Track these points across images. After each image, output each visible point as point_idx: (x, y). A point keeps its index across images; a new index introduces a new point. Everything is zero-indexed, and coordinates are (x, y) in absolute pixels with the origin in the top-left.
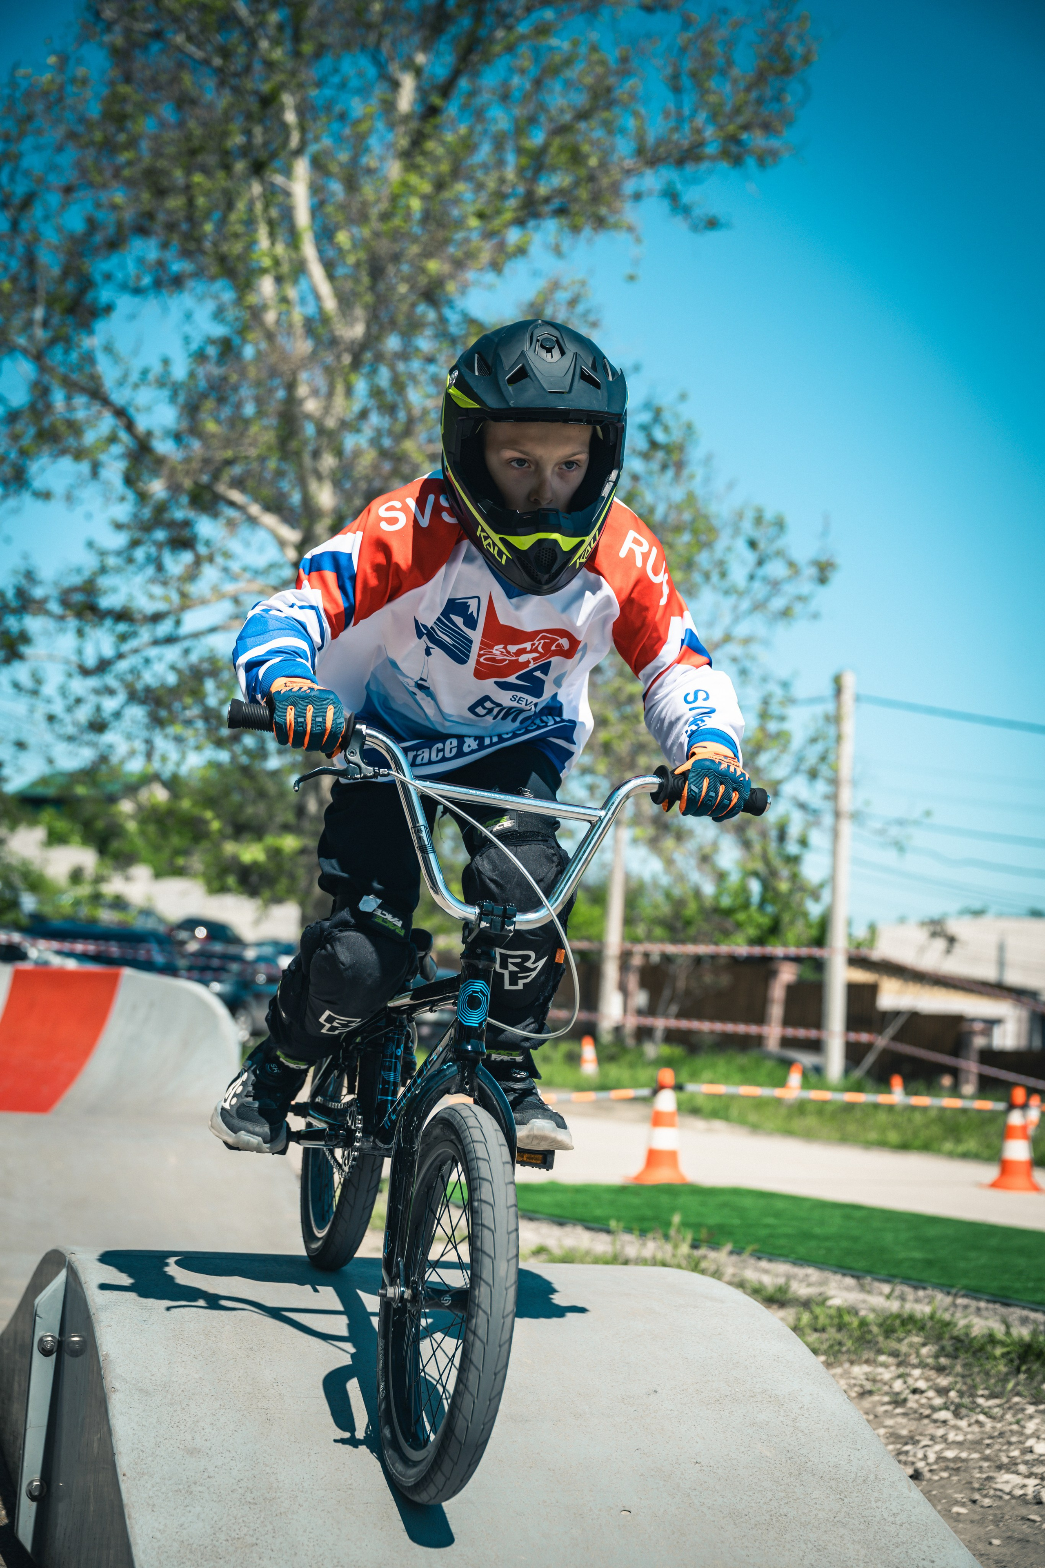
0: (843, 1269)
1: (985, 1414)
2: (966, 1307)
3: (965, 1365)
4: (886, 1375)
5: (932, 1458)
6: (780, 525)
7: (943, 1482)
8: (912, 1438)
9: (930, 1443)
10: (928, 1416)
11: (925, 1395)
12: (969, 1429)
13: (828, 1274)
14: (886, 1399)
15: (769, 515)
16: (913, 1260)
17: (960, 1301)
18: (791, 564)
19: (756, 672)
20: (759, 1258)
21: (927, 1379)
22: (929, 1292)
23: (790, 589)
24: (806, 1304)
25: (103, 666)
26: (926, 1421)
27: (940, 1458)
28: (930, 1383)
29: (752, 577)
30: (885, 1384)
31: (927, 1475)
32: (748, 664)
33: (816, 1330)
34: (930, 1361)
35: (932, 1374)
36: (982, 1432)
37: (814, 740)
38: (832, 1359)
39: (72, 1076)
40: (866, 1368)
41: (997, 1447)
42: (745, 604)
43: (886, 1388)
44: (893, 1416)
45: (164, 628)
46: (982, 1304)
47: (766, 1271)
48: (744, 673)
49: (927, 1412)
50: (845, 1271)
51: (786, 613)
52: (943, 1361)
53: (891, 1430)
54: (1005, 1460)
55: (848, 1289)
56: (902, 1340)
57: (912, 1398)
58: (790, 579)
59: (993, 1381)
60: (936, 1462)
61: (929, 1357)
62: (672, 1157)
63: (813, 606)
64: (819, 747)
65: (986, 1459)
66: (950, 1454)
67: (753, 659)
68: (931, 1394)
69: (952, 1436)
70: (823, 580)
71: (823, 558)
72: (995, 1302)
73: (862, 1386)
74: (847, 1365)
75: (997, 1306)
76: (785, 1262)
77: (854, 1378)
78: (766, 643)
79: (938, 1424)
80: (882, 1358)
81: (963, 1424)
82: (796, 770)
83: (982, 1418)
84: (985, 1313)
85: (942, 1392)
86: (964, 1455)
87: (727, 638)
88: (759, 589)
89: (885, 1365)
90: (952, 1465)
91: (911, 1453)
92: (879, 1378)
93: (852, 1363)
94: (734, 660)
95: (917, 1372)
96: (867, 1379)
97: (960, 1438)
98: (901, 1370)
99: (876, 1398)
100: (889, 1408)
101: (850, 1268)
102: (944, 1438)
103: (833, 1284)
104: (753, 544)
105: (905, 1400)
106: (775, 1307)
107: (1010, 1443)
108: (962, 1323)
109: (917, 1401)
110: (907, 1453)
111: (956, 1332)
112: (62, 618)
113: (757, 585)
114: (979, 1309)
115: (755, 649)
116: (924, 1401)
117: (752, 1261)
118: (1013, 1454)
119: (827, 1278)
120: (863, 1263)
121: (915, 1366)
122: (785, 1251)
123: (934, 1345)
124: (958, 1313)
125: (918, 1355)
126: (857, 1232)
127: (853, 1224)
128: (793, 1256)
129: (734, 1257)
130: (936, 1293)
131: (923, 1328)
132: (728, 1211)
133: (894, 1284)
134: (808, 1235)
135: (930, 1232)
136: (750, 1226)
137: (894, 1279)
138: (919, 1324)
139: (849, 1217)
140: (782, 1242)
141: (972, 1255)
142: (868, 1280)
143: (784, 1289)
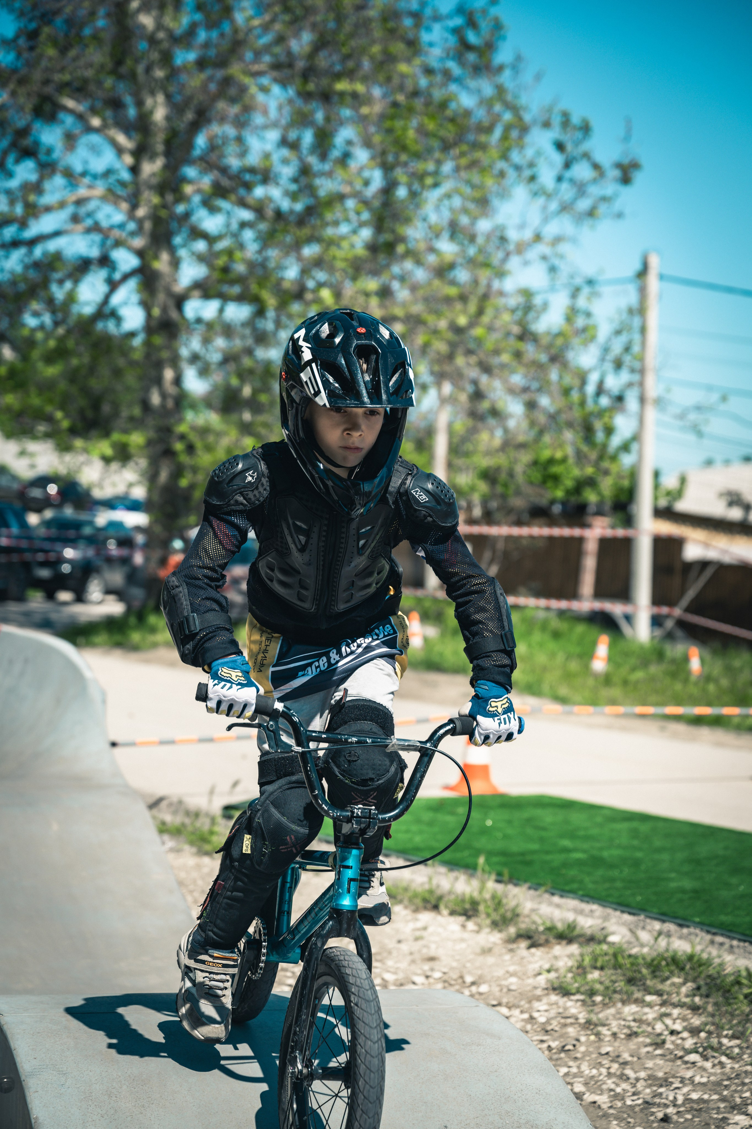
0: (623, 905)
1: (727, 1055)
2: (722, 944)
3: (716, 1004)
4: (650, 1014)
5: (680, 1100)
6: (586, 129)
7: (686, 1124)
8: (666, 1080)
9: (680, 1085)
10: (681, 1058)
11: (680, 1035)
12: (713, 1071)
13: (609, 911)
14: (648, 1040)
15: (576, 120)
16: (683, 891)
17: (717, 939)
18: (596, 167)
19: (564, 269)
20: (553, 894)
21: (684, 1019)
22: (692, 930)
23: (595, 191)
24: (591, 939)
26: (679, 1062)
27: (687, 1100)
28: (685, 1024)
29: (560, 179)
30: (649, 1024)
31: (675, 1117)
32: (556, 262)
33: (595, 968)
34: (687, 1000)
35: (689, 1012)
36: (723, 1074)
37: (618, 332)
38: (607, 1001)
40: (633, 1008)
41: (733, 1088)
42: (554, 206)
43: (649, 1029)
44: (654, 1057)
46: (735, 943)
47: (558, 906)
48: (553, 269)
49: (680, 1053)
50: (624, 908)
51: (591, 213)
52: (697, 1000)
53: (649, 1072)
54: (738, 1100)
55: (625, 924)
56: (667, 978)
57: (670, 1039)
58: (595, 181)
59: (735, 1022)
60: (683, 1104)
61: (687, 996)
62: (484, 770)
63: (617, 206)
64: (625, 338)
65: (723, 1099)
66: (695, 1096)
67: (561, 257)
68: (685, 1034)
69: (697, 1079)
70: (626, 180)
71: (626, 161)
72: (745, 941)
73: (629, 1027)
74: (619, 1005)
75: (747, 944)
76: (573, 898)
77: (624, 1020)
78: (574, 240)
79: (689, 1065)
80: (649, 998)
81: (708, 1065)
82: (603, 360)
83: (724, 1059)
84: (736, 950)
85: (694, 1031)
86: (706, 1097)
87: (538, 238)
88: (567, 192)
89: (650, 1005)
90: (695, 1106)
91: (664, 1096)
92: (644, 1018)
93: (624, 1002)
94: (544, 258)
95: (676, 1012)
96: (634, 1020)
97: (704, 1080)
98: (663, 1010)
99: (641, 1039)
100: (650, 1049)
101: (627, 906)
102: (691, 1079)
103: (613, 920)
104: (560, 146)
105: (664, 1042)
106: (564, 942)
107: (744, 1084)
108: (717, 961)
109: (673, 1042)
110: (661, 1094)
111: (711, 971)
113: (565, 186)
114: (732, 947)
115: (564, 248)
116: (679, 1042)
117: (547, 896)
118: (744, 1095)
119: (609, 915)
120: (639, 898)
121: (675, 1006)
122: (575, 886)
123: (690, 985)
124: (714, 952)
125: (678, 994)
126: (639, 855)
127: (635, 842)
128: (581, 893)
129: (532, 892)
130: (698, 931)
131: (682, 969)
132: (529, 831)
133: (664, 921)
134: (596, 862)
135: (704, 849)
136: (548, 852)
137: (663, 917)
138: (681, 965)
139: (635, 834)
140: (573, 872)
141: (734, 880)
142: (642, 917)
143: (572, 927)
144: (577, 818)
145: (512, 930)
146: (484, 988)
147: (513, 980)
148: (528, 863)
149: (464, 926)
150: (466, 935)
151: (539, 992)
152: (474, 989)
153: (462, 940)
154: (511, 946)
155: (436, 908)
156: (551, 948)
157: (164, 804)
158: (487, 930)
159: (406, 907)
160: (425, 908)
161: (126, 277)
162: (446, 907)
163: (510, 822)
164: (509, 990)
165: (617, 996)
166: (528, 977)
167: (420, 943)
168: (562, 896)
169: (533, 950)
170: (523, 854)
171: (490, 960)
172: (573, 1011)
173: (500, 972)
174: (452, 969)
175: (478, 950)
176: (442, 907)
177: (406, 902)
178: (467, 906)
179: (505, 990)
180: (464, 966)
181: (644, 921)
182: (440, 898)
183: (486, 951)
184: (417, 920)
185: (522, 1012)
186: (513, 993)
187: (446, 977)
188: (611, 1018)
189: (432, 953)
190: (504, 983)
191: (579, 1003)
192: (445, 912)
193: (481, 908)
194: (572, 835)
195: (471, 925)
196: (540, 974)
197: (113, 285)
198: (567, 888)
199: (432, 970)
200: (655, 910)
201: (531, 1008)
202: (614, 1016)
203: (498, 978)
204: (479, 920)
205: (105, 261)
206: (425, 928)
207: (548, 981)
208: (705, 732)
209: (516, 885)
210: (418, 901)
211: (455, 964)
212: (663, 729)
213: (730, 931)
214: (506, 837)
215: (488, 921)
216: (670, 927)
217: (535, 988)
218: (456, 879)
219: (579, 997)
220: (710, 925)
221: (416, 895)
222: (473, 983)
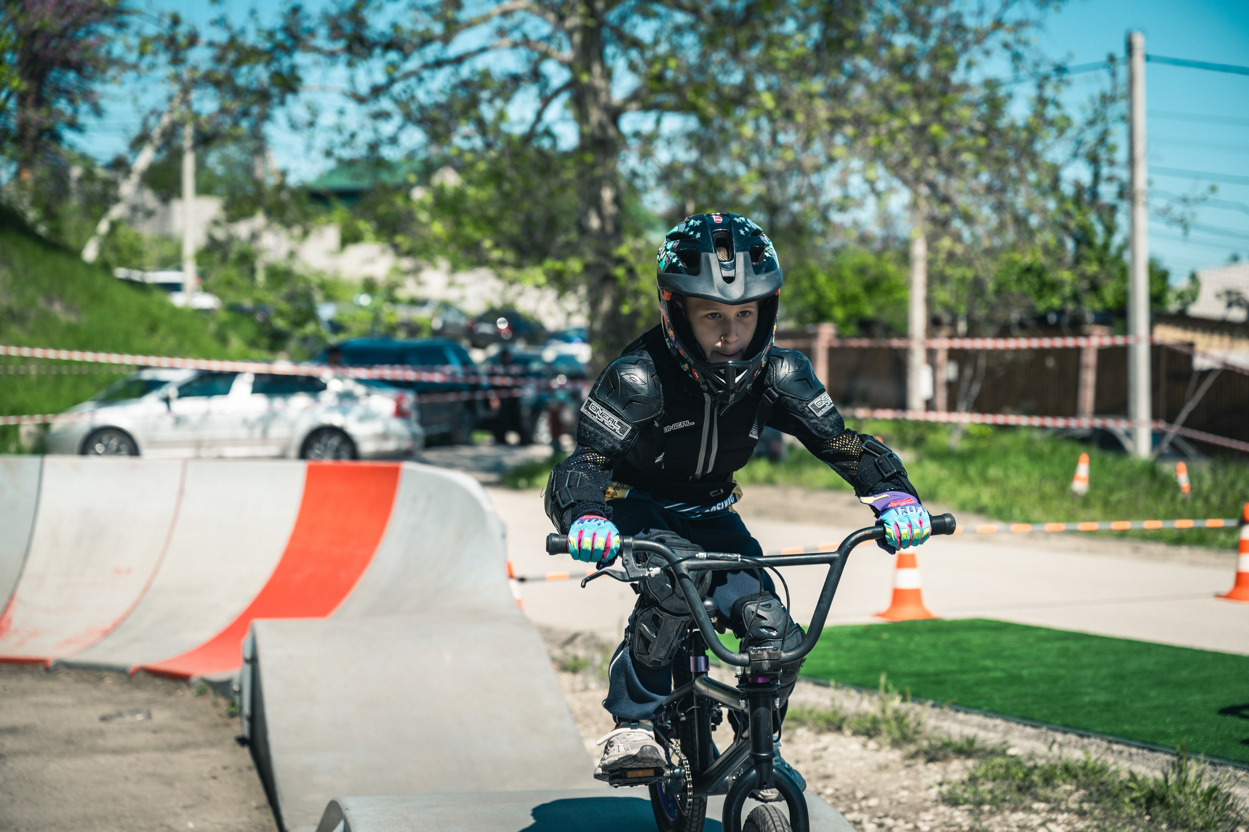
0: (1027, 719)
2: (1121, 752)
3: (1103, 809)
4: (1035, 821)
13: (1013, 725)
16: (1094, 704)
17: (1115, 747)
19: (1029, 55)
20: (958, 711)
21: (1068, 824)
22: (1092, 740)
24: (993, 752)
25: (377, 91)
32: (1021, 49)
34: (1076, 806)
35: (1075, 818)
37: (1091, 123)
38: (994, 809)
39: (365, 562)
40: (1020, 816)
45: (432, 52)
46: (1133, 750)
47: (961, 722)
48: (1017, 57)
50: (1027, 722)
52: (1086, 806)
55: (1028, 737)
56: (1059, 786)
59: (1119, 825)
61: (1075, 802)
62: (915, 595)
64: (1099, 128)
67: (1026, 43)
72: (1143, 748)
74: (1007, 813)
75: (1145, 752)
76: (978, 714)
78: (1039, 25)
80: (1036, 806)
82: (1075, 155)
84: (1135, 758)
87: (998, 24)
89: (1037, 812)
92: (1029, 824)
93: (1011, 811)
94: (1006, 46)
95: (1062, 818)
98: (1049, 816)
101: (1031, 719)
103: (1017, 734)
106: (963, 757)
108: (1113, 768)
111: (1105, 778)
112: (332, 55)
114: (1131, 754)
115: (1027, 33)
117: (952, 713)
119: (1011, 729)
120: (1045, 711)
121: (1062, 812)
122: (981, 702)
123: (1082, 792)
124: (1111, 760)
125: (1067, 801)
126: (1062, 672)
127: (1062, 661)
128: (986, 708)
129: (937, 710)
130: (1098, 741)
131: (1075, 777)
132: (953, 653)
133: (1065, 733)
134: (1014, 679)
135: (1132, 665)
136: (964, 672)
137: (1066, 728)
138: (1073, 772)
139: (1064, 653)
140: (983, 690)
141: (1153, 693)
142: (1044, 729)
143: (971, 742)
144: (1007, 639)
145: (912, 748)
146: (873, 802)
147: (905, 793)
148: (939, 683)
149: (864, 746)
150: (866, 754)
151: (928, 804)
152: (864, 803)
153: (861, 758)
154: (908, 762)
155: (839, 729)
156: (950, 762)
157: (578, 640)
158: (887, 748)
159: (810, 730)
160: (829, 730)
161: (557, 93)
162: (849, 727)
163: (934, 646)
164: (899, 803)
165: (1006, 805)
166: (921, 790)
167: (818, 763)
168: (966, 713)
169: (931, 765)
170: (937, 674)
171: (886, 776)
172: (959, 820)
173: (893, 787)
174: (846, 785)
175: (875, 767)
176: (845, 727)
177: (810, 723)
178: (868, 725)
179: (895, 803)
180: (859, 783)
181: (1046, 733)
182: (843, 720)
183: (883, 768)
184: (818, 741)
185: (907, 822)
186: (903, 806)
187: (838, 793)
188: (995, 824)
189: (829, 771)
190: (895, 797)
191: (966, 813)
192: (848, 732)
193: (883, 727)
194: (996, 655)
195: (872, 744)
196: (931, 787)
197: (546, 101)
198: (973, 704)
199: (825, 787)
200: (1058, 722)
201: (917, 819)
202: (999, 824)
203: (891, 793)
204: (880, 739)
205: (536, 76)
206: (825, 749)
207: (940, 793)
208: (1184, 552)
209: (921, 703)
210: (822, 724)
211: (849, 781)
212: (1136, 550)
213: (1130, 739)
214: (927, 659)
215: (889, 740)
216: (1072, 737)
217: (925, 800)
218: (862, 699)
219: (967, 806)
220: (1112, 734)
221: (820, 717)
222: (865, 798)
